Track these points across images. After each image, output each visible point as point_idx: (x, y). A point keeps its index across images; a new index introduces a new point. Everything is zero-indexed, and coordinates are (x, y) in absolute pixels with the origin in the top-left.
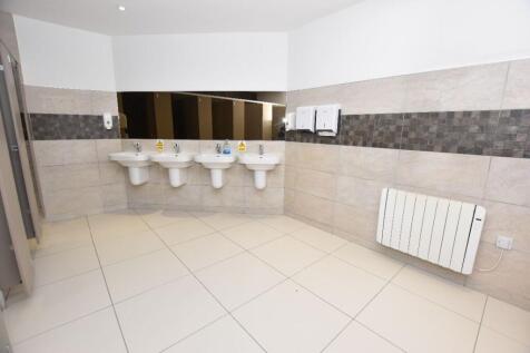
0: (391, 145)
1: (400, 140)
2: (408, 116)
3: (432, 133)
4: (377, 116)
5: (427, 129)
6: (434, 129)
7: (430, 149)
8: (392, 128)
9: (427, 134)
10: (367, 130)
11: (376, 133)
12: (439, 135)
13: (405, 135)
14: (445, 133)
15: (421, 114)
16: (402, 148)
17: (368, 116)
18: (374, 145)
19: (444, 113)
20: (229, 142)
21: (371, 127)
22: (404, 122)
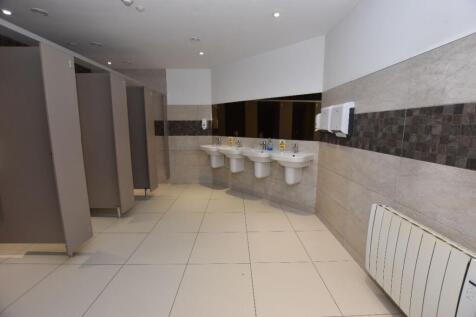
0: (393, 150)
1: (402, 145)
2: (410, 112)
3: (434, 136)
4: (382, 114)
5: (429, 130)
6: (438, 130)
7: (432, 159)
8: (395, 128)
9: (429, 138)
10: (373, 131)
11: (380, 135)
12: (444, 140)
13: (407, 138)
14: (451, 137)
15: (423, 110)
16: (404, 156)
17: (374, 114)
18: (378, 150)
19: (450, 106)
20: (273, 140)
21: (377, 128)
22: (406, 121)
